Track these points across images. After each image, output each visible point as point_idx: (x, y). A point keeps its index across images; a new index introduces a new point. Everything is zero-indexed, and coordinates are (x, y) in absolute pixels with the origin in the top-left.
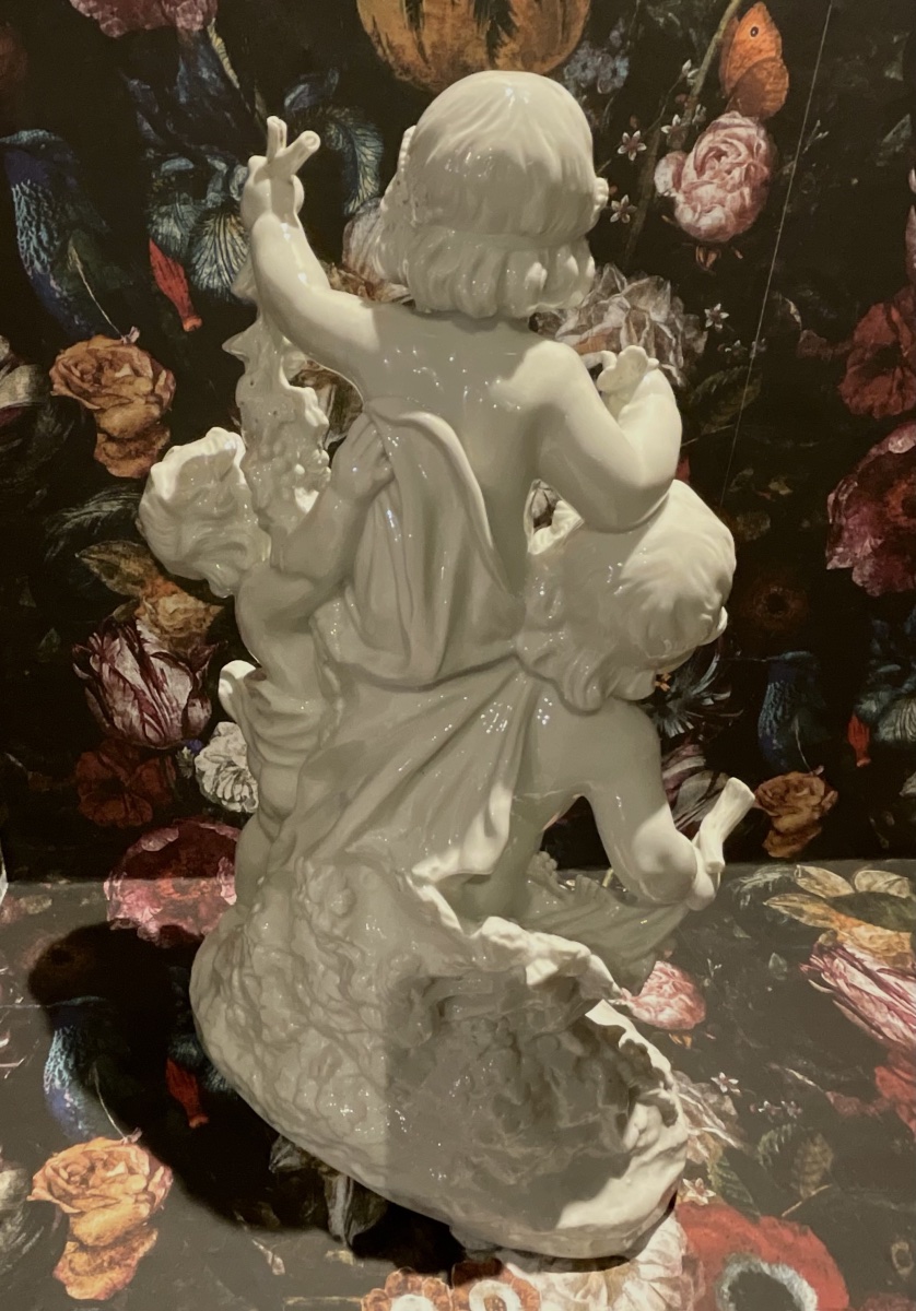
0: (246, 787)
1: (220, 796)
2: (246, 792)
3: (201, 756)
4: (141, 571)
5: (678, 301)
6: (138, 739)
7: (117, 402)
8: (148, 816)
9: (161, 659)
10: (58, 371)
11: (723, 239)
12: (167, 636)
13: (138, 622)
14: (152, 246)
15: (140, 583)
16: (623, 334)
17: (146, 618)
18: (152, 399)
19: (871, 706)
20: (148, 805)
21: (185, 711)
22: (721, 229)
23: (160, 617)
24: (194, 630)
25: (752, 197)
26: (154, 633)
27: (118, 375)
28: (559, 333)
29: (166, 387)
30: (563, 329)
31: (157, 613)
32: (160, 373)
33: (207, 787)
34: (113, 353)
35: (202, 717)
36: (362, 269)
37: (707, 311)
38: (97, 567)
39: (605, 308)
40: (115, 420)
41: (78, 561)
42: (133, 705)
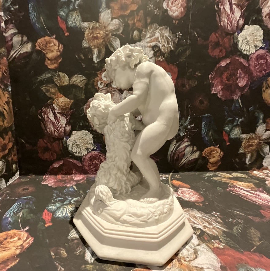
0: (80, 149)
1: (73, 151)
2: (80, 151)
3: (68, 140)
4: (55, 91)
5: (171, 31)
6: (53, 136)
7: (50, 51)
8: (55, 157)
9: (59, 114)
10: (37, 44)
11: (178, 18)
12: (60, 108)
13: (54, 104)
14: (58, 17)
15: (54, 94)
16: (160, 38)
17: (56, 103)
18: (58, 51)
19: (227, 129)
20: (55, 154)
21: (65, 128)
22: (178, 16)
23: (59, 103)
24: (67, 106)
25: (184, 10)
26: (57, 107)
27: (51, 45)
28: (146, 38)
29: (61, 48)
30: (147, 37)
31: (58, 102)
32: (60, 45)
33: (70, 149)
34: (50, 40)
35: (69, 129)
36: (103, 23)
37: (177, 33)
38: (45, 90)
39: (155, 33)
40: (50, 55)
41: (41, 89)
42: (52, 126)
